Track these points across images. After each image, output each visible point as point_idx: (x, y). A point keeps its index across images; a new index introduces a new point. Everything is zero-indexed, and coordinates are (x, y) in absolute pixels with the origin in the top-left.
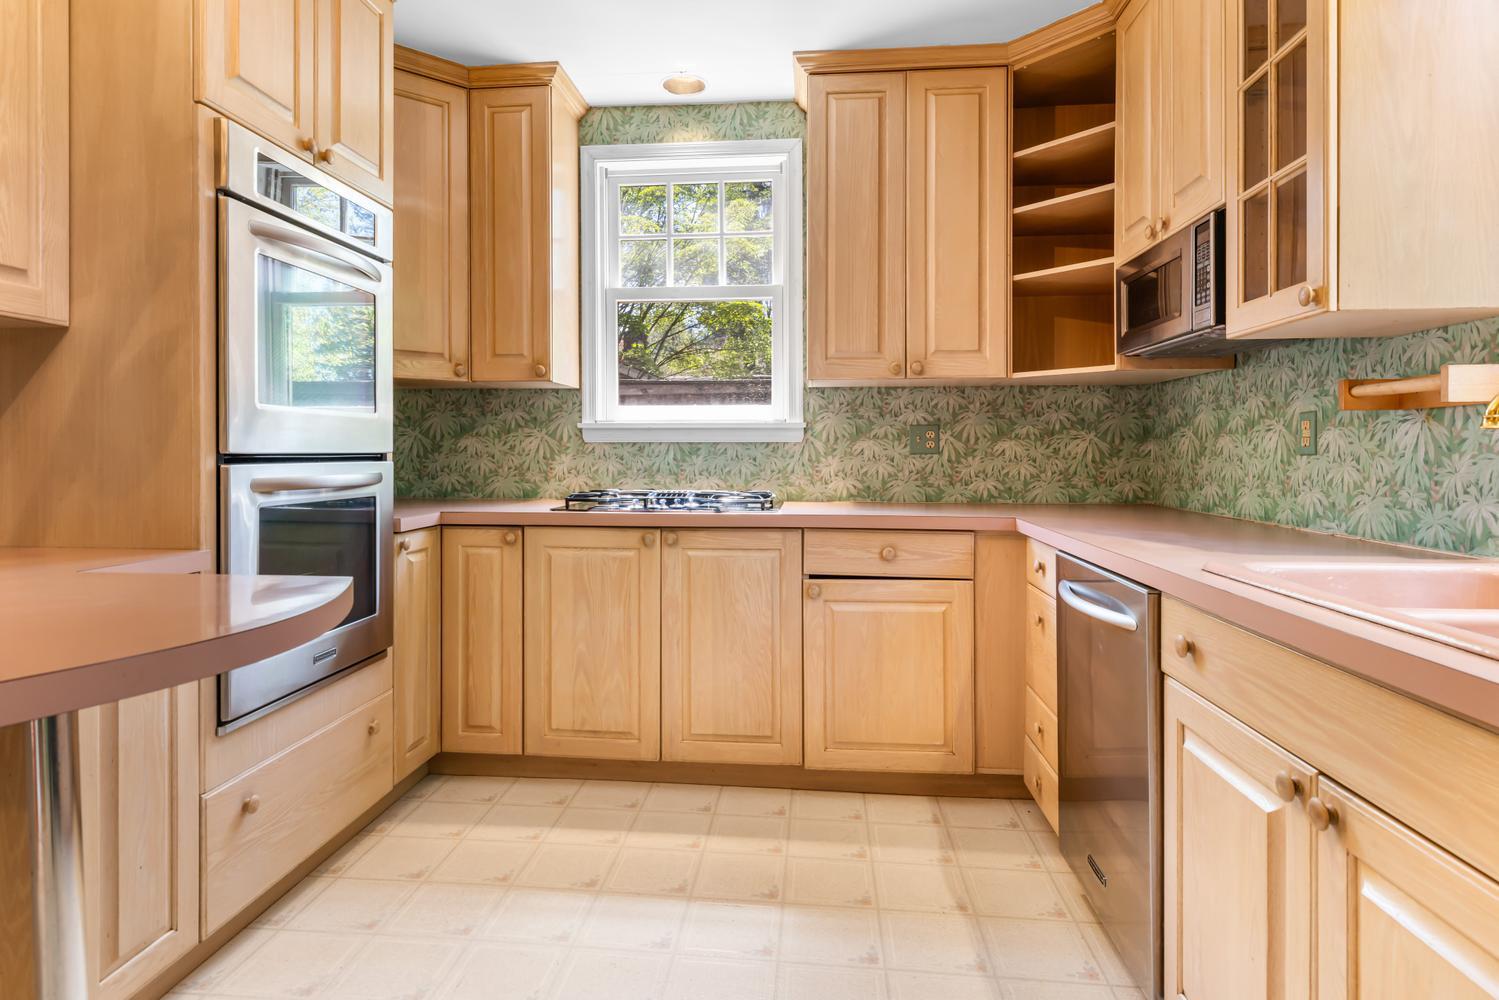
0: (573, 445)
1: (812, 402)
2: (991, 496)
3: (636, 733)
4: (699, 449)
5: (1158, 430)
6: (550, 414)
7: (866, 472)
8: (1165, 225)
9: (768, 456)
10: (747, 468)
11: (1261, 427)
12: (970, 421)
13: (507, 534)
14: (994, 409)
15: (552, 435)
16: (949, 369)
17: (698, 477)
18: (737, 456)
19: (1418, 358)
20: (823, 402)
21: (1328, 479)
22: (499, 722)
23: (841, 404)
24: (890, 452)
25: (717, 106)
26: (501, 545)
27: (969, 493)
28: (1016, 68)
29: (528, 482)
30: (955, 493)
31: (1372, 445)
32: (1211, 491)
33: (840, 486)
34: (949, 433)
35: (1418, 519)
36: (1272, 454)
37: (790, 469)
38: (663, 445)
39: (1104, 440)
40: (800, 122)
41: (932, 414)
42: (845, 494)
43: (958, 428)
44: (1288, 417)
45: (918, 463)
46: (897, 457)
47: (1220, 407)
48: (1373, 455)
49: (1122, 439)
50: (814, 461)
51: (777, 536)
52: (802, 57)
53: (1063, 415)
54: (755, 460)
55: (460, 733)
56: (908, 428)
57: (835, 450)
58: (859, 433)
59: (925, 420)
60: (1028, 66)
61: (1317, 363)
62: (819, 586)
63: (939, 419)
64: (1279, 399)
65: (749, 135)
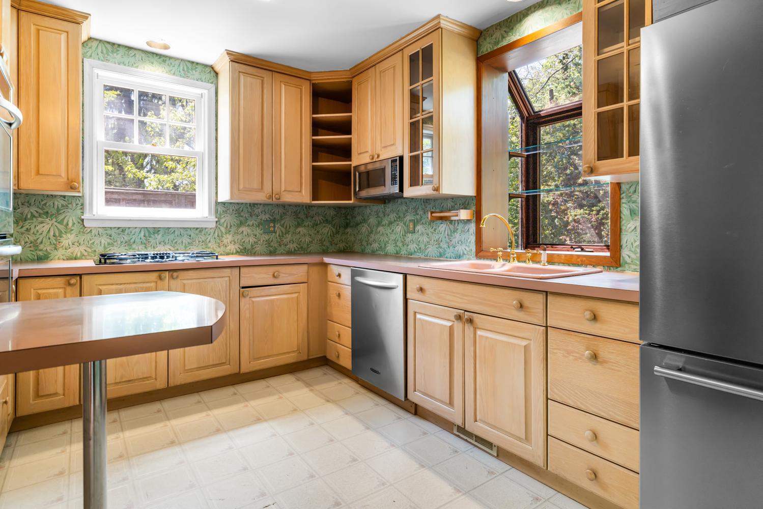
0: (76, 228)
1: (219, 209)
2: (295, 250)
3: (154, 377)
4: (159, 231)
5: (352, 224)
6: (58, 210)
7: (244, 241)
8: (378, 156)
9: (197, 235)
10: (186, 240)
11: (395, 224)
12: (287, 219)
13: (71, 279)
14: (296, 214)
15: (61, 223)
16: (288, 198)
17: (158, 245)
18: (181, 234)
19: (445, 206)
20: (224, 209)
21: (419, 240)
22: (62, 389)
23: (233, 210)
24: (255, 232)
25: (170, 58)
26: (65, 286)
27: (287, 250)
28: (313, 82)
29: (41, 250)
30: (281, 249)
31: (432, 230)
32: (375, 246)
33: (232, 248)
34: (279, 224)
35: (445, 251)
36: (399, 233)
37: (208, 241)
38: (137, 229)
39: (334, 228)
40: (214, 77)
41: (272, 216)
42: (234, 251)
43: (283, 222)
44: (405, 221)
45: (266, 237)
46: (258, 235)
47: (378, 217)
48: (432, 233)
49: (340, 227)
50: (220, 237)
51: (228, 271)
52: (229, 53)
53: (321, 218)
54: (190, 236)
55: (31, 402)
56: (263, 221)
57: (230, 231)
58: (241, 224)
59: (269, 218)
60: (318, 83)
61: (414, 205)
62: (248, 291)
63: (275, 218)
64: (402, 215)
65: (187, 77)
